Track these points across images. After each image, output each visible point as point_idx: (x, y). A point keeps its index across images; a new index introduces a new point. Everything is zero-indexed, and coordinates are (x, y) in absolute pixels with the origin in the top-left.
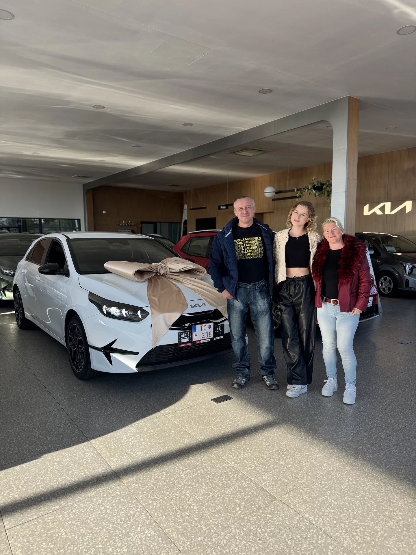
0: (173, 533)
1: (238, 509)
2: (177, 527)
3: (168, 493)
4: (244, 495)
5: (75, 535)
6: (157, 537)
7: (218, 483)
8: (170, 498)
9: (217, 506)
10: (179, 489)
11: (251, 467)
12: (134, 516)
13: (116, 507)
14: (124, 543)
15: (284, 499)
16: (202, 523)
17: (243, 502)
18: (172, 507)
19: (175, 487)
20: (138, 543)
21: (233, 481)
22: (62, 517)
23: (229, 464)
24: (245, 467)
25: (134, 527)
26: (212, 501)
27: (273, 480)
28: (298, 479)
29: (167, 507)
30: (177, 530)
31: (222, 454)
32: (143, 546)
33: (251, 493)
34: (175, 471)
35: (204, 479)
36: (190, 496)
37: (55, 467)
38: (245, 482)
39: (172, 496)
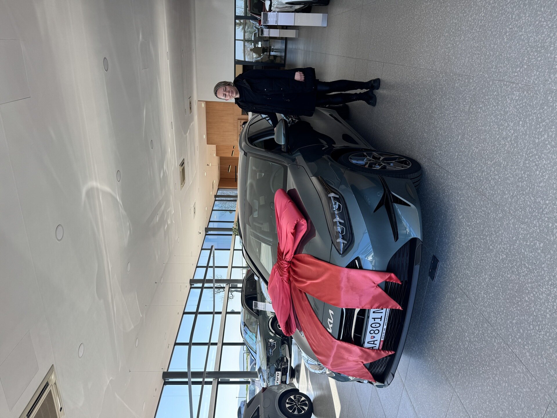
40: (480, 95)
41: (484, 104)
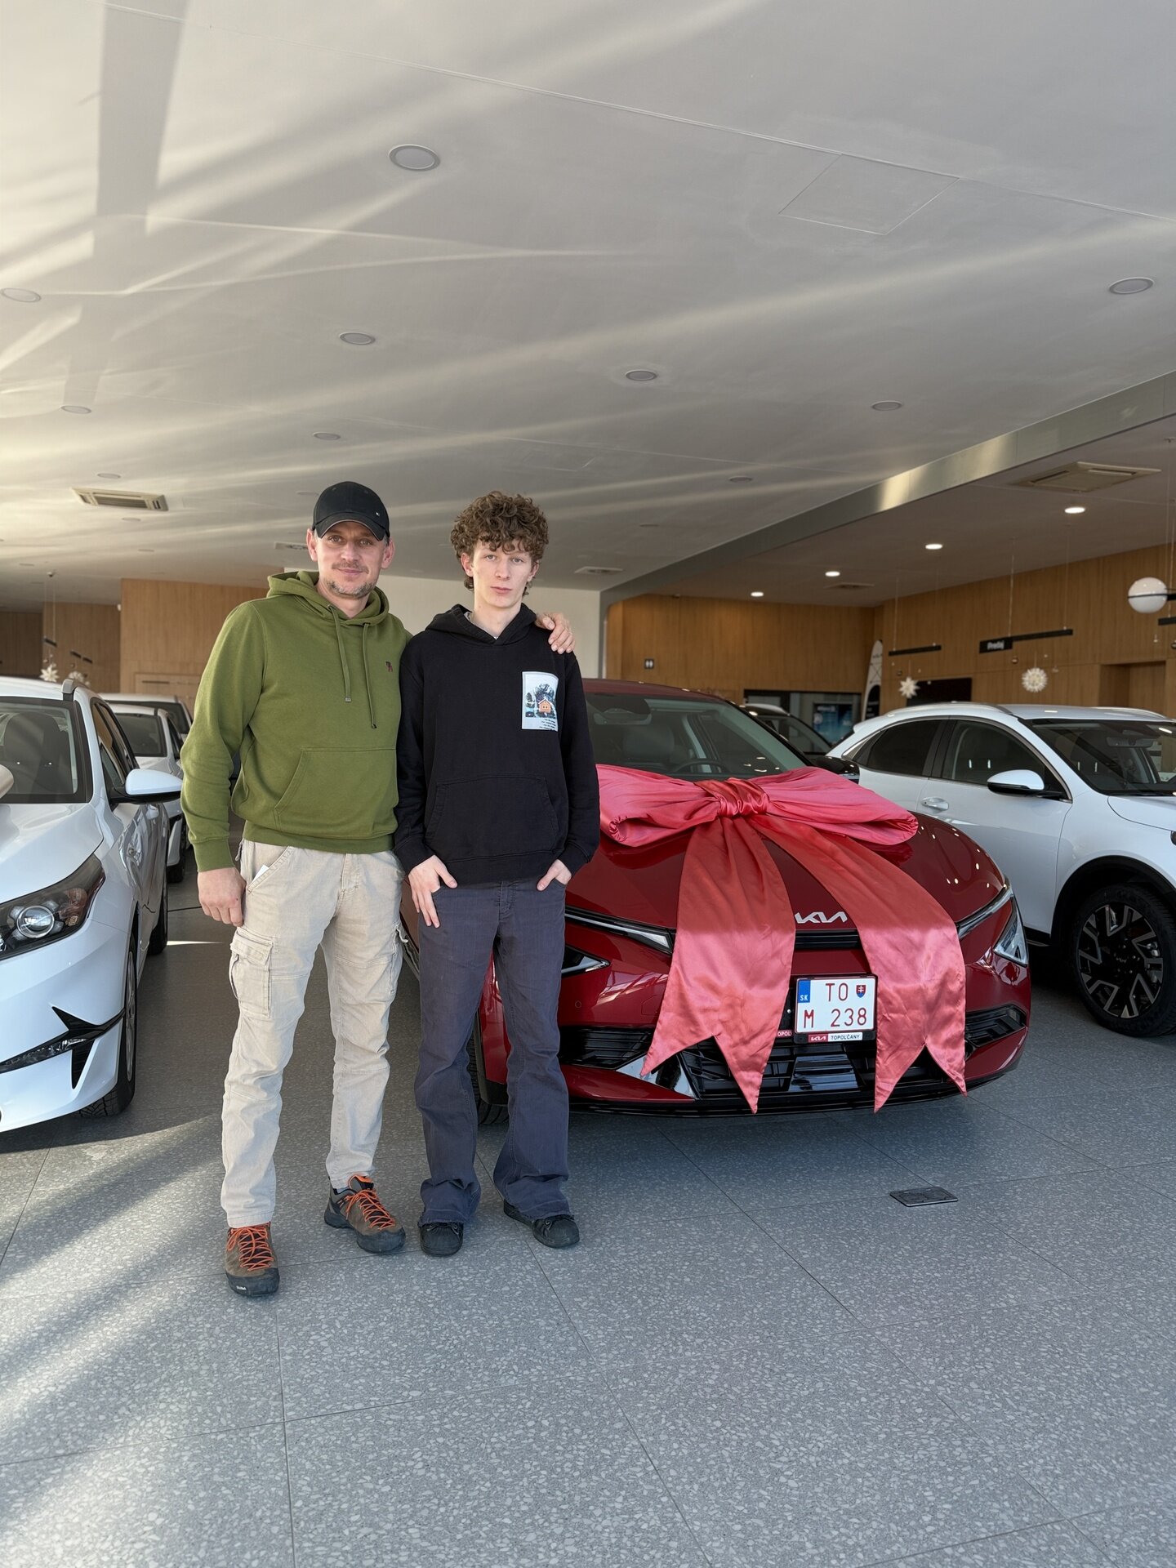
0: (715, 1538)
1: (927, 1519)
2: (730, 1524)
3: (718, 1424)
4: (953, 1482)
5: (448, 1474)
6: (664, 1538)
7: (876, 1430)
8: (722, 1438)
9: (860, 1496)
10: (753, 1420)
11: (989, 1405)
12: (611, 1465)
13: (565, 1428)
14: (570, 1529)
15: (1091, 1525)
16: (807, 1531)
17: (946, 1503)
18: (725, 1465)
19: (741, 1412)
20: (609, 1539)
21: (923, 1434)
22: (423, 1422)
23: (919, 1384)
24: (970, 1403)
25: (608, 1494)
26: (848, 1477)
27: (1058, 1458)
28: (1147, 1476)
29: (707, 1461)
30: (727, 1533)
31: (901, 1350)
32: (622, 1551)
33: (977, 1482)
34: (747, 1368)
35: (832, 1409)
36: (781, 1448)
37: (428, 1292)
38: (964, 1448)
39: (728, 1435)
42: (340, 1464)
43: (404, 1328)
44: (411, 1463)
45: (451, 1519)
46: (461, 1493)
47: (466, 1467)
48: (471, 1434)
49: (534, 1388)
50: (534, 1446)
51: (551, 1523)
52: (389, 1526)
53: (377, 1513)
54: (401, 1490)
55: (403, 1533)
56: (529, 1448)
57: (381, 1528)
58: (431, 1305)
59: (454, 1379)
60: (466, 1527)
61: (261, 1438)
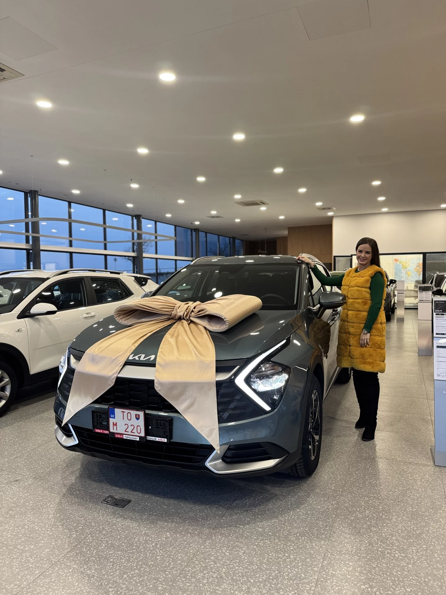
40: (305, 555)
41: (293, 561)
42: (222, 541)
43: (275, 508)
44: (240, 550)
45: (237, 572)
46: (246, 566)
47: (255, 559)
48: (265, 549)
49: (299, 544)
50: (281, 562)
51: (264, 588)
52: (219, 565)
53: (219, 560)
54: (231, 556)
55: (221, 569)
56: (279, 562)
57: (216, 564)
58: (289, 504)
59: (275, 530)
60: (239, 576)
61: (209, 524)
